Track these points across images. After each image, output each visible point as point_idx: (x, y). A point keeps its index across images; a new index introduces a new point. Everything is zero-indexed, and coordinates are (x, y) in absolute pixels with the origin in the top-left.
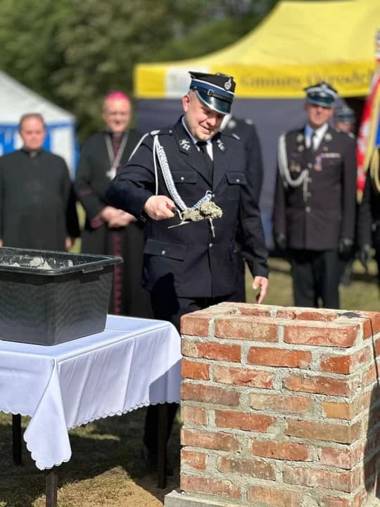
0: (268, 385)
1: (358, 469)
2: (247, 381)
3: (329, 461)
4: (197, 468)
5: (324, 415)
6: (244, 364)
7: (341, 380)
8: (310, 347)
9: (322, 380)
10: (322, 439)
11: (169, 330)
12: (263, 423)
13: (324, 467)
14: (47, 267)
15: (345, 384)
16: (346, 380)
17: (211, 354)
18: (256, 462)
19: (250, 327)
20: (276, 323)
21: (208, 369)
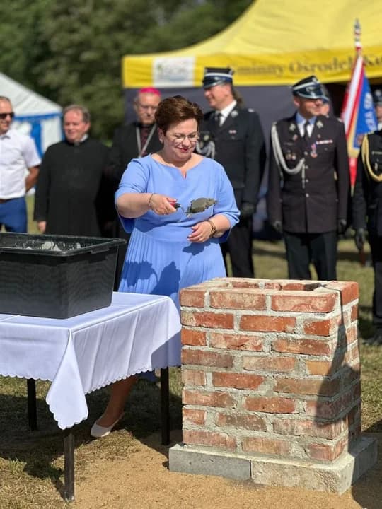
0: (258, 348)
2: (240, 345)
3: (313, 412)
4: (197, 423)
5: (308, 372)
6: (236, 331)
7: (323, 341)
8: (295, 313)
9: (305, 342)
10: (307, 393)
11: (168, 302)
12: (255, 382)
13: (309, 418)
14: (57, 249)
15: (326, 345)
16: (326, 341)
17: (207, 323)
18: (249, 415)
19: (241, 297)
20: (264, 293)
21: (204, 336)
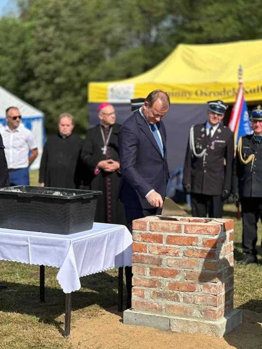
0: (176, 255)
1: (221, 296)
2: (166, 253)
3: (206, 291)
4: (140, 297)
5: (204, 268)
6: (164, 244)
7: (213, 251)
8: (197, 235)
9: (203, 251)
10: (203, 280)
11: (124, 228)
12: (174, 273)
13: (204, 294)
15: (215, 253)
16: (215, 251)
17: (148, 239)
18: (170, 293)
19: (167, 225)
20: (180, 223)
21: (146, 247)
